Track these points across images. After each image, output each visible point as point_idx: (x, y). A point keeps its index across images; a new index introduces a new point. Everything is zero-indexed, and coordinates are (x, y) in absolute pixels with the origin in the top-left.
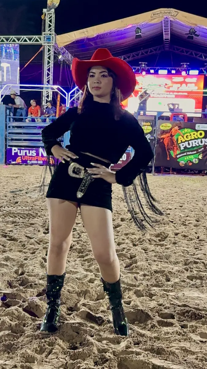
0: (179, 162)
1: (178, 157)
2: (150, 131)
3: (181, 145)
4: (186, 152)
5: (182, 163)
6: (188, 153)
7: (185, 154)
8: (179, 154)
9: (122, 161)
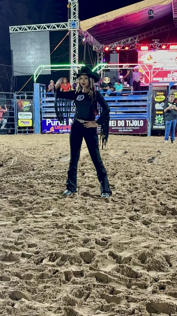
2: (163, 100)
9: (140, 127)
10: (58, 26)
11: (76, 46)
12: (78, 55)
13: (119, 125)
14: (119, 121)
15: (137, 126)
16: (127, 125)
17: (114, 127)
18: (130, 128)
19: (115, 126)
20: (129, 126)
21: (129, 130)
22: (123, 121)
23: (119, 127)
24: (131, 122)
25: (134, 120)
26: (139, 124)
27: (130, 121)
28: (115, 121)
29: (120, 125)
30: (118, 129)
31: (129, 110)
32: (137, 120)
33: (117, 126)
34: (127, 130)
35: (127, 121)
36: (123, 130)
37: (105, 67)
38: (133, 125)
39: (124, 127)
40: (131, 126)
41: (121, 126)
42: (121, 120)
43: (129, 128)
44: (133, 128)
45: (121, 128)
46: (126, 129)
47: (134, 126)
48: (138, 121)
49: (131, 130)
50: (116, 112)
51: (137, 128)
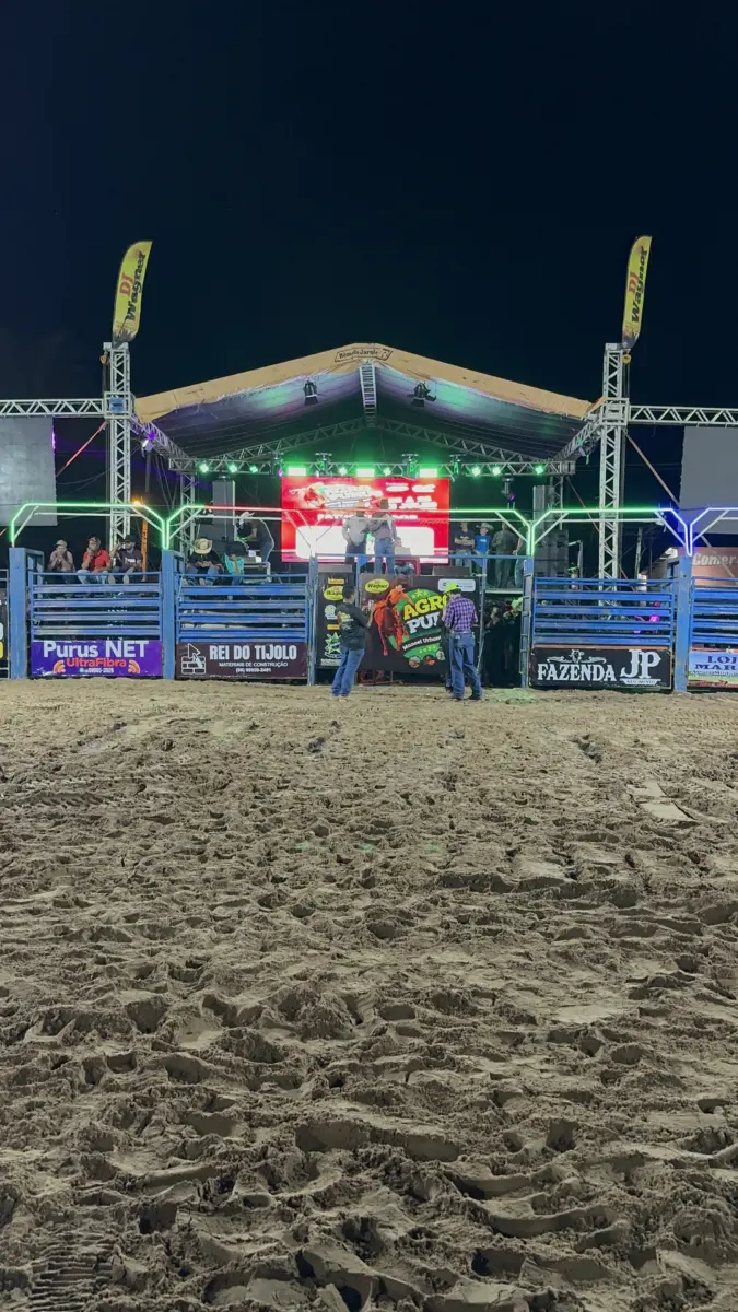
0: (408, 660)
1: (405, 648)
3: (409, 623)
4: (422, 638)
5: (415, 662)
6: (426, 640)
7: (419, 642)
8: (407, 643)
9: (289, 661)
10: (77, 407)
11: (124, 458)
12: (129, 481)
13: (236, 658)
14: (236, 647)
15: (282, 660)
16: (258, 658)
17: (226, 661)
18: (265, 664)
19: (228, 658)
20: (261, 661)
21: (263, 670)
22: (247, 647)
23: (237, 661)
24: (268, 651)
25: (275, 644)
26: (287, 655)
27: (264, 647)
28: (227, 647)
29: (239, 658)
30: (235, 668)
31: (262, 618)
32: (281, 644)
33: (232, 660)
34: (257, 670)
35: (257, 648)
36: (247, 670)
37: (201, 513)
38: (271, 658)
39: (248, 661)
40: (267, 661)
41: (241, 660)
42: (241, 645)
43: (261, 664)
44: (272, 664)
45: (242, 664)
46: (253, 667)
47: (274, 660)
48: (284, 647)
49: (267, 670)
50: (227, 624)
51: (282, 664)
